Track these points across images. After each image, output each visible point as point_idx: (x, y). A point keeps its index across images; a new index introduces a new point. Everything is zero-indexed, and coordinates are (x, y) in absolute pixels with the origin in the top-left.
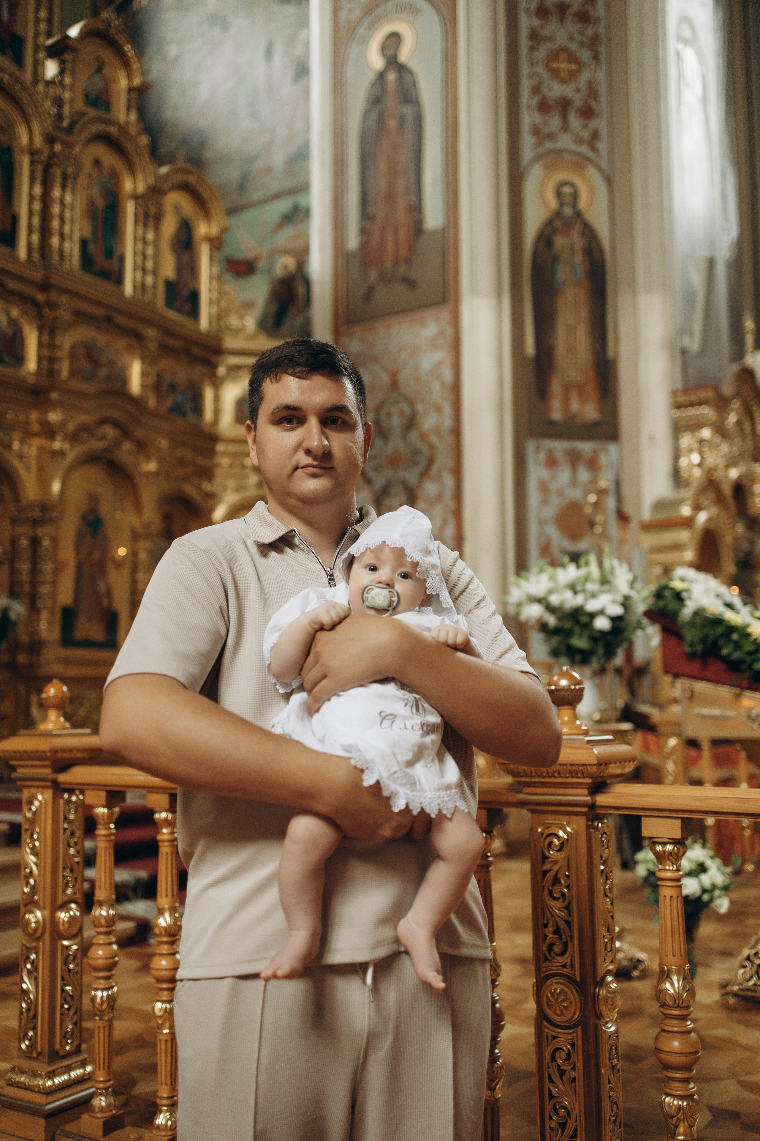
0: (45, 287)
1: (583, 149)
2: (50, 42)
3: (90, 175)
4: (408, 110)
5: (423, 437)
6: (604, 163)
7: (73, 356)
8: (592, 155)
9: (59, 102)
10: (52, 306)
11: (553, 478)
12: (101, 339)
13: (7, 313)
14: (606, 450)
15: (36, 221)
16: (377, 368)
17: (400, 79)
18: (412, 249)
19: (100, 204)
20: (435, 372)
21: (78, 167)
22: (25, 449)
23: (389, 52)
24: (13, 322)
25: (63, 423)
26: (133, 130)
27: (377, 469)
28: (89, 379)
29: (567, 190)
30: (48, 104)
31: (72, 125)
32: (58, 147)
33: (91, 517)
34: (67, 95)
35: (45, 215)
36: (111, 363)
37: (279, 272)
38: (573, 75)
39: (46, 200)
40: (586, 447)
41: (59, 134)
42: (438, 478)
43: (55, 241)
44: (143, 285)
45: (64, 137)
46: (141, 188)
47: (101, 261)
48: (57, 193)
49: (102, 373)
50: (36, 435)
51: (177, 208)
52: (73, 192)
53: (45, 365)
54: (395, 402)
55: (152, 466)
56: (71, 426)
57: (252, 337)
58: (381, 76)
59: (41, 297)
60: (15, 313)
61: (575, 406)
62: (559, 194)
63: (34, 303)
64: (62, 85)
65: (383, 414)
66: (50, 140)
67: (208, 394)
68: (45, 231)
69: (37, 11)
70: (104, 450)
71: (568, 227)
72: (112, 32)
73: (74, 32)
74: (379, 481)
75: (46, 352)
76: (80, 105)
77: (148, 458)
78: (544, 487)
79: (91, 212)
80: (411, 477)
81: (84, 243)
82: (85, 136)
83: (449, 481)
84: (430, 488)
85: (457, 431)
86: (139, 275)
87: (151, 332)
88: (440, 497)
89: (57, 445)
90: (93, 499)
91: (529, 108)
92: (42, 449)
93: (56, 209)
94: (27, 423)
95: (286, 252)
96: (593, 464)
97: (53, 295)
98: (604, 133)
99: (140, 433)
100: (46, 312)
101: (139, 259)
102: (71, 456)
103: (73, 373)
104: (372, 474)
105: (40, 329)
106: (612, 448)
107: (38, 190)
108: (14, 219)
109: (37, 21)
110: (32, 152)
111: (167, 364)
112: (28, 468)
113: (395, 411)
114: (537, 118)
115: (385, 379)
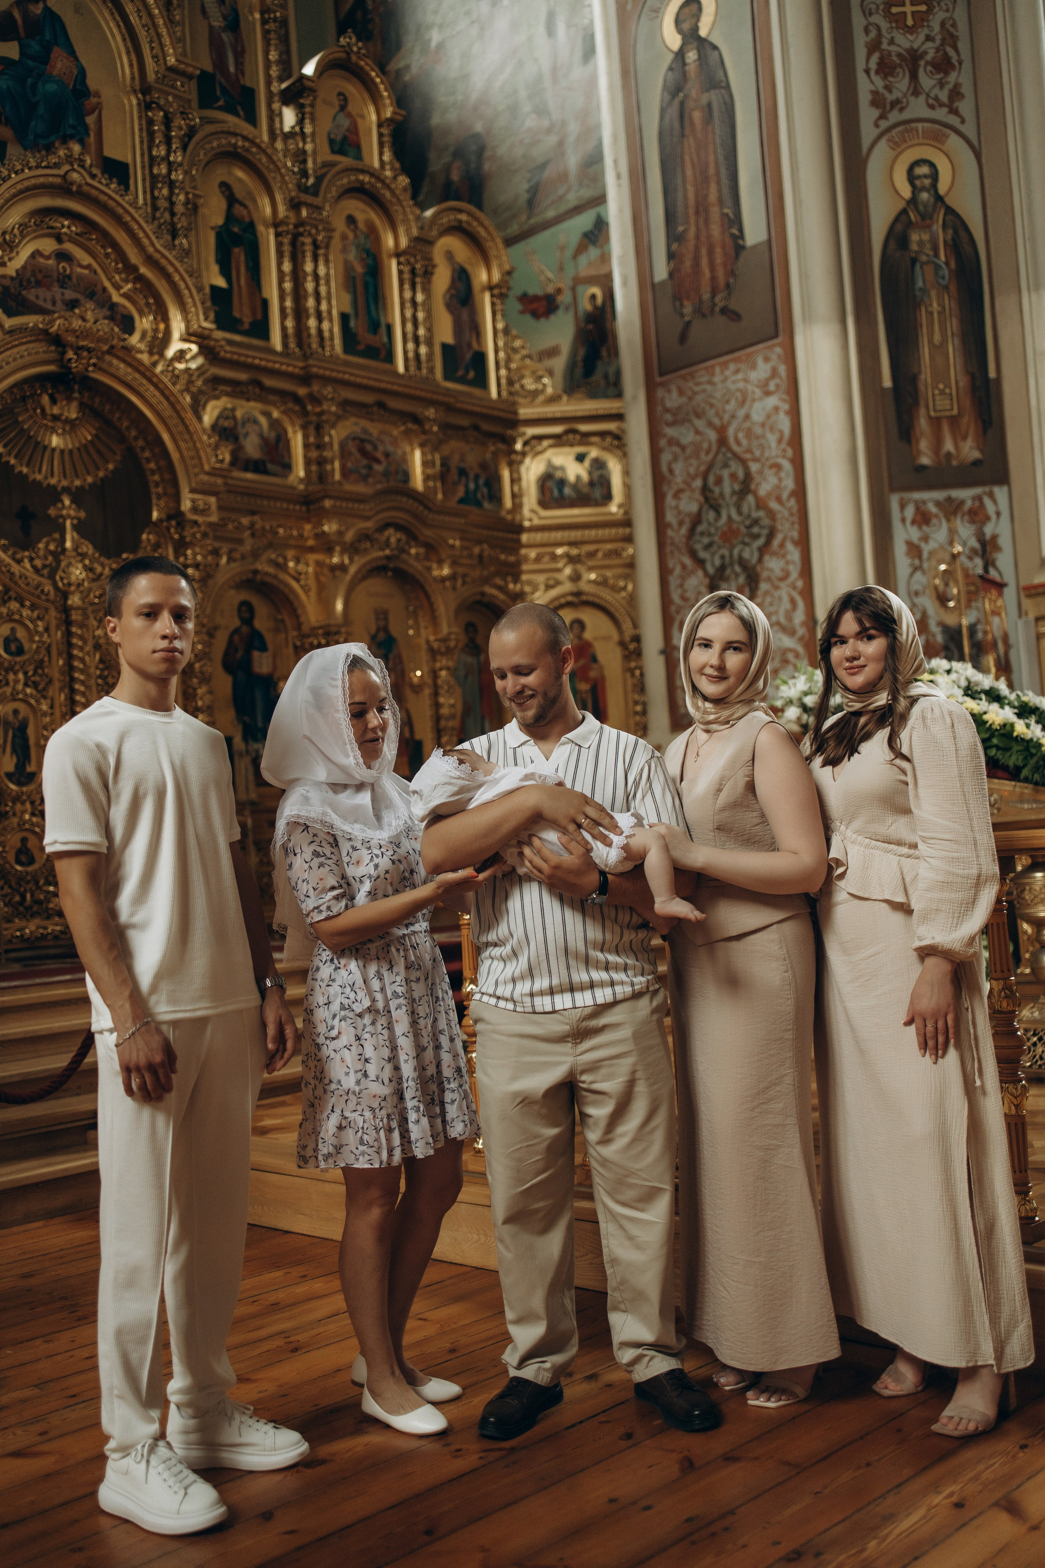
0: (306, 379)
1: (941, 114)
2: (284, 86)
3: (344, 237)
4: (714, 96)
5: (761, 504)
6: (969, 129)
7: (344, 454)
8: (953, 120)
9: (301, 157)
10: (315, 400)
11: (926, 539)
12: (374, 429)
13: (267, 415)
14: (991, 495)
15: (288, 303)
16: (700, 424)
17: (702, 59)
18: (732, 273)
19: (359, 269)
20: (768, 423)
21: (330, 230)
22: (301, 567)
23: (686, 26)
24: (275, 424)
25: (340, 533)
26: (388, 173)
27: (708, 547)
28: (364, 478)
29: (924, 170)
30: (289, 164)
31: (319, 179)
32: (304, 213)
33: (382, 636)
34: (309, 147)
35: (299, 295)
36: (387, 455)
37: (586, 306)
38: (921, 19)
39: (297, 277)
40: (965, 494)
41: (304, 197)
42: (781, 553)
43: (312, 323)
44: (417, 355)
45: (309, 199)
46: (404, 242)
47: (366, 337)
48: (309, 267)
49: (378, 468)
50: (312, 550)
51: (449, 256)
52: (327, 262)
53: (314, 468)
54: (726, 465)
55: (446, 571)
56: (349, 536)
57: (553, 400)
58: (680, 55)
59: (302, 391)
60: (276, 414)
61: (949, 446)
62: (911, 178)
63: (296, 399)
64: (303, 134)
65: (711, 479)
66: (295, 205)
67: (506, 474)
68: (300, 313)
69: (266, 53)
70: (388, 558)
71: (926, 217)
72: (354, 58)
73: (309, 69)
74: (713, 562)
75: (314, 454)
76: (326, 155)
77: (440, 562)
78: (914, 550)
79: (350, 282)
80: (750, 554)
81: (344, 318)
82: (334, 192)
83: (794, 554)
84: (773, 565)
85: (800, 492)
86: (411, 346)
87: (431, 413)
88: (786, 575)
89: (335, 560)
90: (382, 615)
91: (867, 71)
92: (319, 564)
93: (310, 286)
94: (301, 536)
95: (591, 280)
96: (977, 516)
97: (315, 388)
98: (967, 89)
99: (428, 533)
100: (309, 408)
101: (409, 327)
102: (353, 570)
103: (345, 473)
104: (703, 555)
105: (304, 427)
106: (1001, 493)
107: (287, 267)
108: (265, 304)
109: (268, 65)
110: (276, 224)
111: (454, 446)
112: (306, 589)
113: (726, 473)
114: (879, 82)
115: (713, 436)
